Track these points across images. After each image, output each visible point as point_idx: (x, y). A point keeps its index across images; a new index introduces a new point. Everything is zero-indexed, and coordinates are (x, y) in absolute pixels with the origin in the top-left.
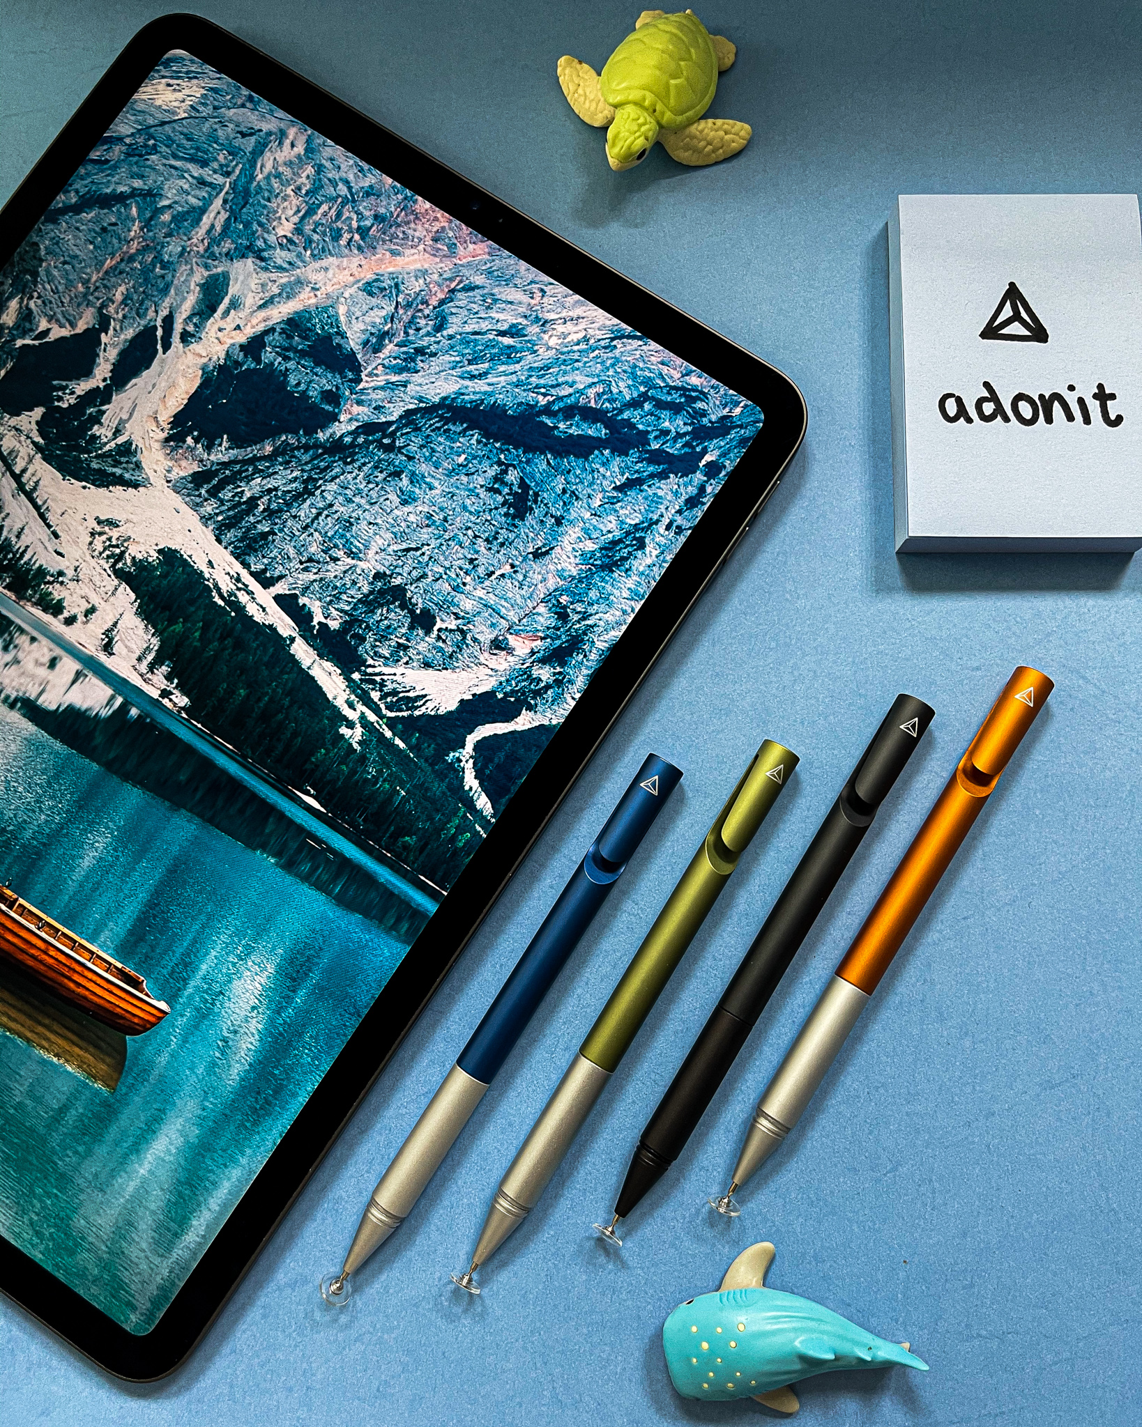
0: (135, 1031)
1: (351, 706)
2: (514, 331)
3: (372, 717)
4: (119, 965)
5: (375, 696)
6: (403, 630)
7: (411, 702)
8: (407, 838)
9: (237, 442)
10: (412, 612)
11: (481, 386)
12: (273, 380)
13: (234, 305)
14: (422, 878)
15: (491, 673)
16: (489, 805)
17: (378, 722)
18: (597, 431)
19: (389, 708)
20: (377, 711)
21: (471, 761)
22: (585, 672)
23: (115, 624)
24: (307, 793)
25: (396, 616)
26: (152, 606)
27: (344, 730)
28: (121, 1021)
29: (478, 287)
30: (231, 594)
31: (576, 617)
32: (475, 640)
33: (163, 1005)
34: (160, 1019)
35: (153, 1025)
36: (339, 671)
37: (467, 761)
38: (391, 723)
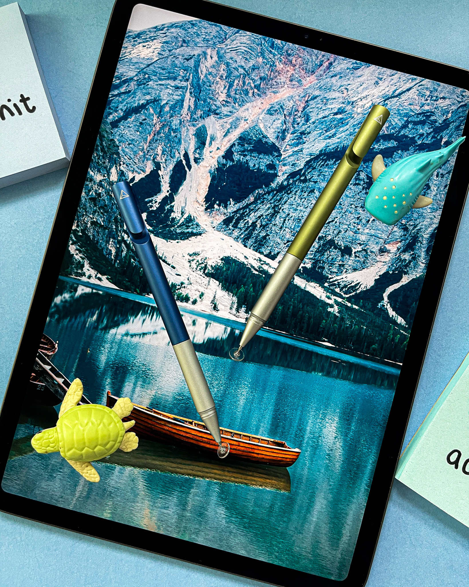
0: (290, 465)
1: (329, 298)
2: (340, 111)
3: (340, 300)
4: (272, 440)
5: (337, 290)
6: (340, 258)
7: (354, 288)
8: (373, 346)
9: (238, 200)
10: (340, 249)
11: (335, 140)
12: (242, 167)
13: (213, 139)
14: (386, 360)
15: (384, 264)
16: (403, 320)
17: (343, 301)
18: (392, 144)
19: (346, 293)
20: (341, 296)
21: (389, 304)
22: (423, 250)
23: (215, 297)
24: (324, 341)
25: (334, 253)
26: (227, 284)
27: (330, 309)
28: (282, 463)
29: (317, 96)
30: (260, 268)
31: (411, 228)
32: (372, 252)
33: (297, 450)
34: (298, 456)
35: (296, 459)
36: (318, 285)
37: (387, 305)
38: (349, 300)
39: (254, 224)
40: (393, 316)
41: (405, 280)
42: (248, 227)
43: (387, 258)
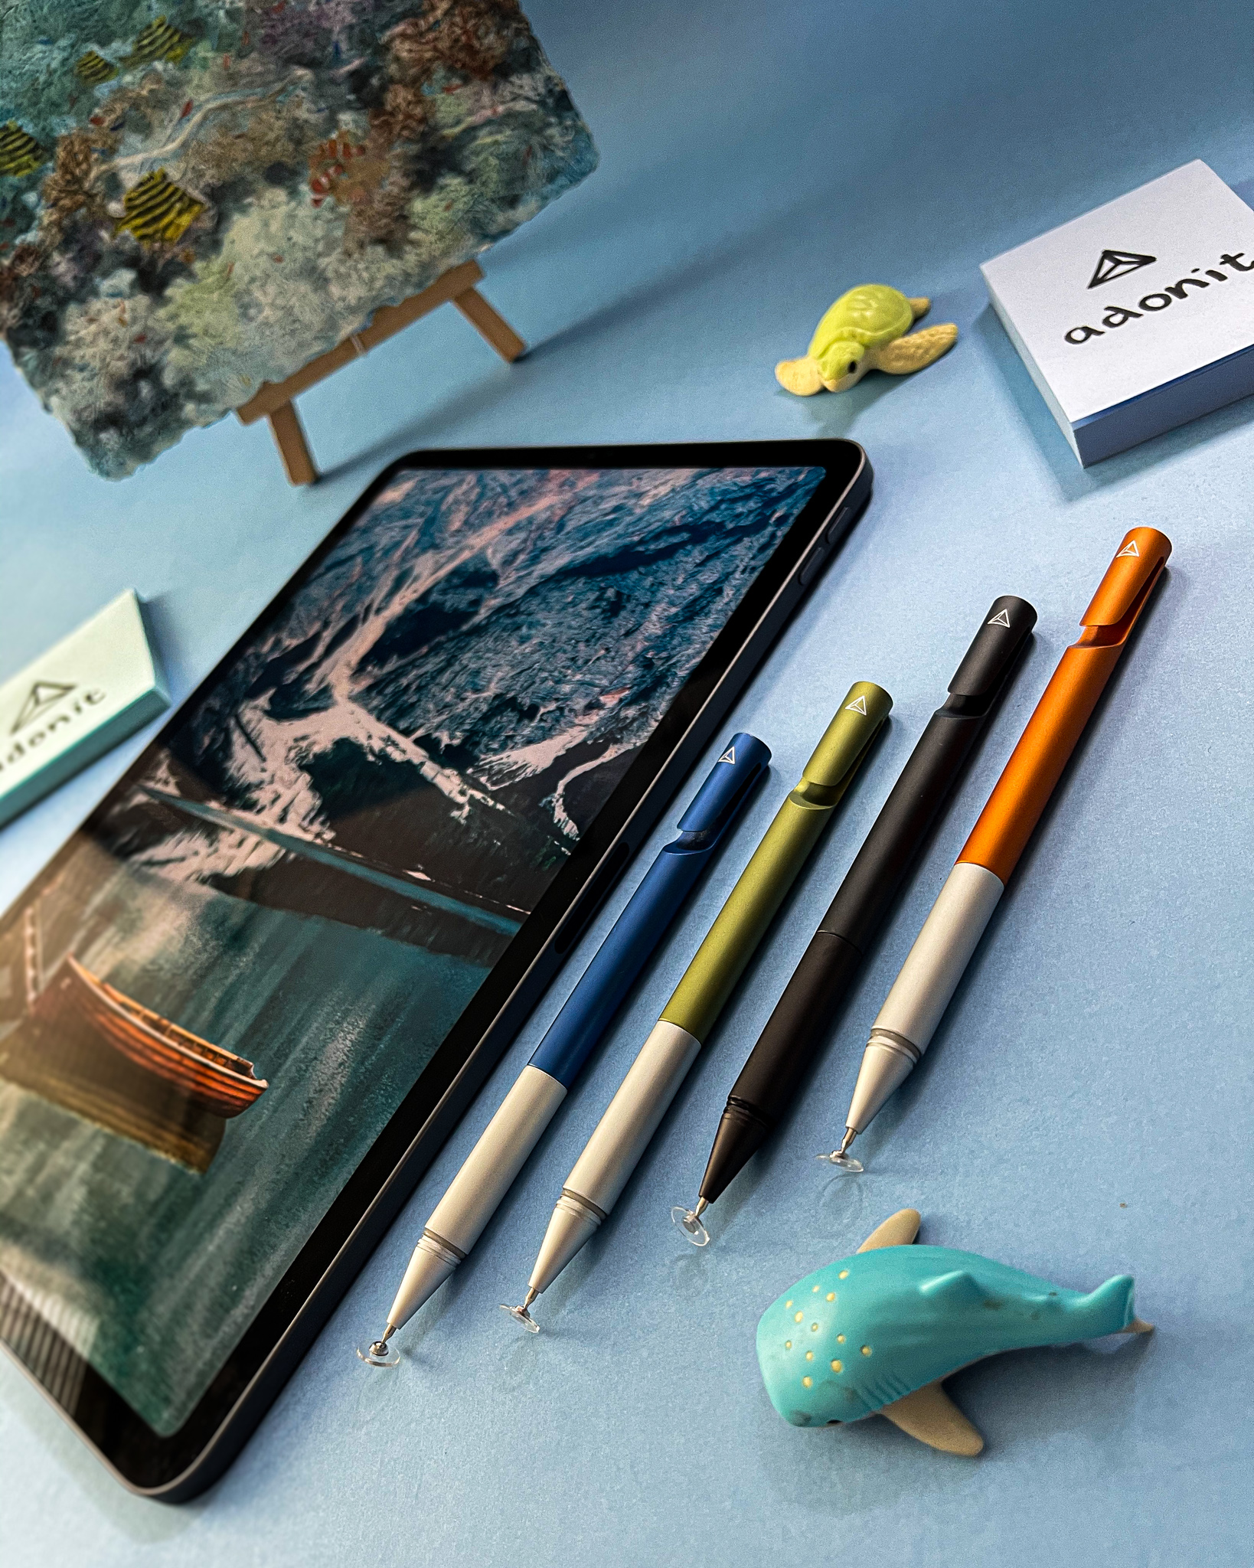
34: (257, 1096)
35: (251, 1103)
39: (408, 686)
40: (559, 820)
41: (611, 754)
42: (398, 692)
43: (594, 718)
